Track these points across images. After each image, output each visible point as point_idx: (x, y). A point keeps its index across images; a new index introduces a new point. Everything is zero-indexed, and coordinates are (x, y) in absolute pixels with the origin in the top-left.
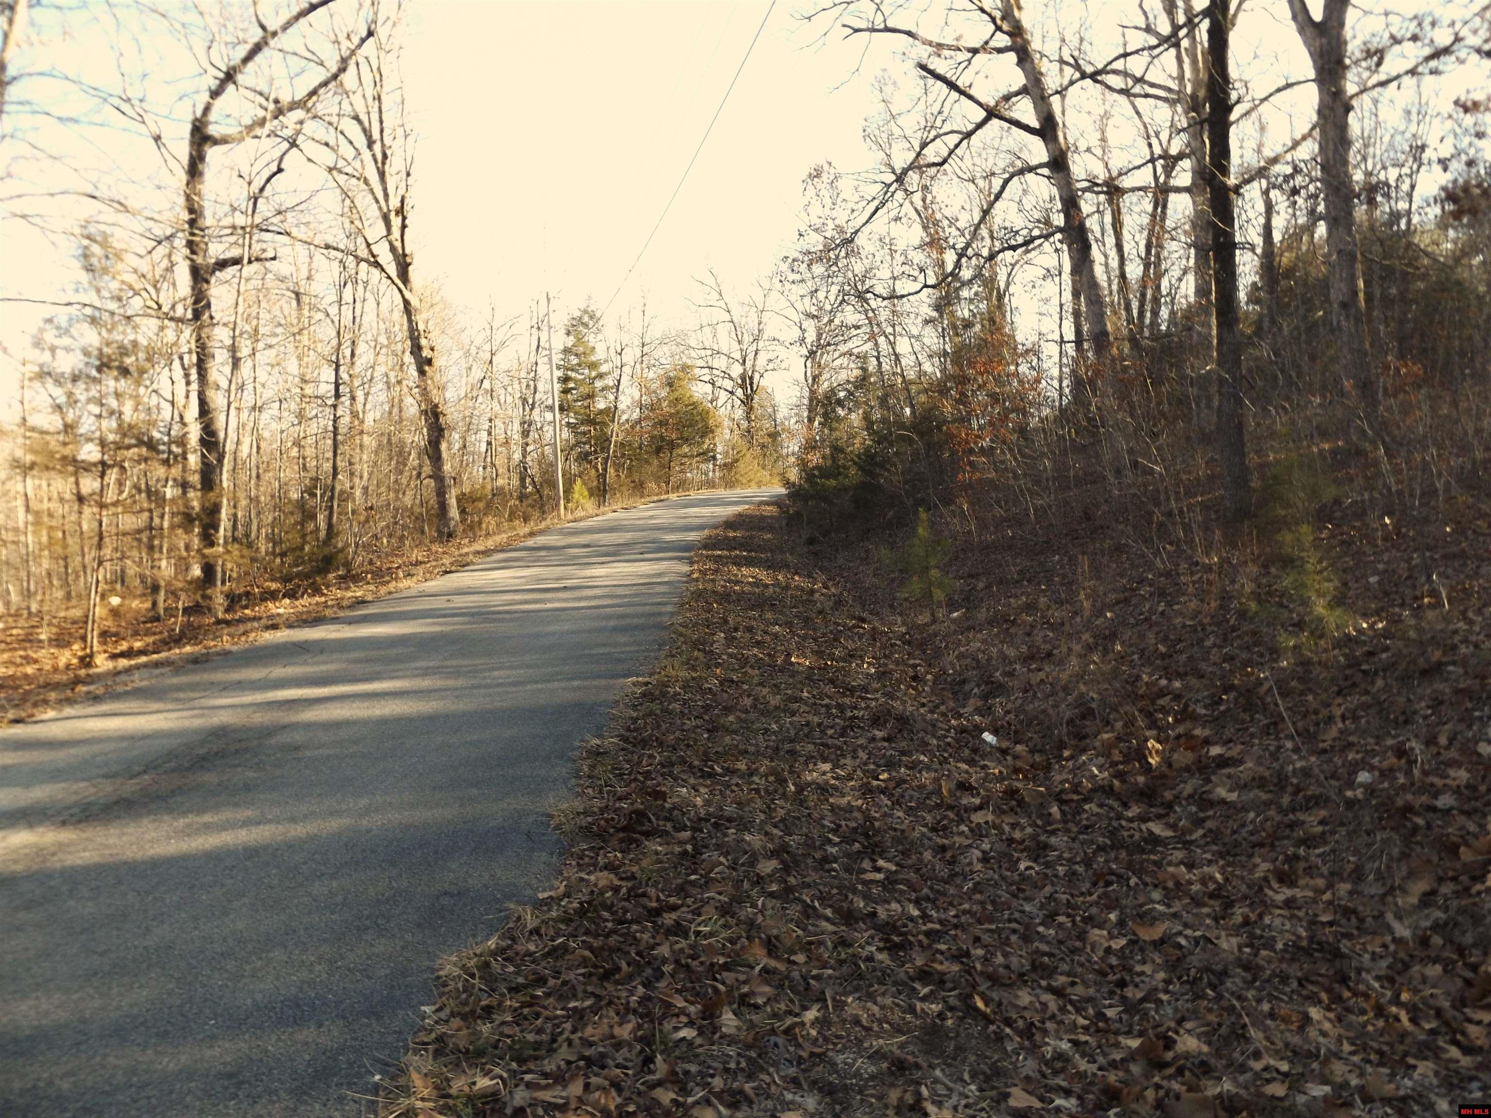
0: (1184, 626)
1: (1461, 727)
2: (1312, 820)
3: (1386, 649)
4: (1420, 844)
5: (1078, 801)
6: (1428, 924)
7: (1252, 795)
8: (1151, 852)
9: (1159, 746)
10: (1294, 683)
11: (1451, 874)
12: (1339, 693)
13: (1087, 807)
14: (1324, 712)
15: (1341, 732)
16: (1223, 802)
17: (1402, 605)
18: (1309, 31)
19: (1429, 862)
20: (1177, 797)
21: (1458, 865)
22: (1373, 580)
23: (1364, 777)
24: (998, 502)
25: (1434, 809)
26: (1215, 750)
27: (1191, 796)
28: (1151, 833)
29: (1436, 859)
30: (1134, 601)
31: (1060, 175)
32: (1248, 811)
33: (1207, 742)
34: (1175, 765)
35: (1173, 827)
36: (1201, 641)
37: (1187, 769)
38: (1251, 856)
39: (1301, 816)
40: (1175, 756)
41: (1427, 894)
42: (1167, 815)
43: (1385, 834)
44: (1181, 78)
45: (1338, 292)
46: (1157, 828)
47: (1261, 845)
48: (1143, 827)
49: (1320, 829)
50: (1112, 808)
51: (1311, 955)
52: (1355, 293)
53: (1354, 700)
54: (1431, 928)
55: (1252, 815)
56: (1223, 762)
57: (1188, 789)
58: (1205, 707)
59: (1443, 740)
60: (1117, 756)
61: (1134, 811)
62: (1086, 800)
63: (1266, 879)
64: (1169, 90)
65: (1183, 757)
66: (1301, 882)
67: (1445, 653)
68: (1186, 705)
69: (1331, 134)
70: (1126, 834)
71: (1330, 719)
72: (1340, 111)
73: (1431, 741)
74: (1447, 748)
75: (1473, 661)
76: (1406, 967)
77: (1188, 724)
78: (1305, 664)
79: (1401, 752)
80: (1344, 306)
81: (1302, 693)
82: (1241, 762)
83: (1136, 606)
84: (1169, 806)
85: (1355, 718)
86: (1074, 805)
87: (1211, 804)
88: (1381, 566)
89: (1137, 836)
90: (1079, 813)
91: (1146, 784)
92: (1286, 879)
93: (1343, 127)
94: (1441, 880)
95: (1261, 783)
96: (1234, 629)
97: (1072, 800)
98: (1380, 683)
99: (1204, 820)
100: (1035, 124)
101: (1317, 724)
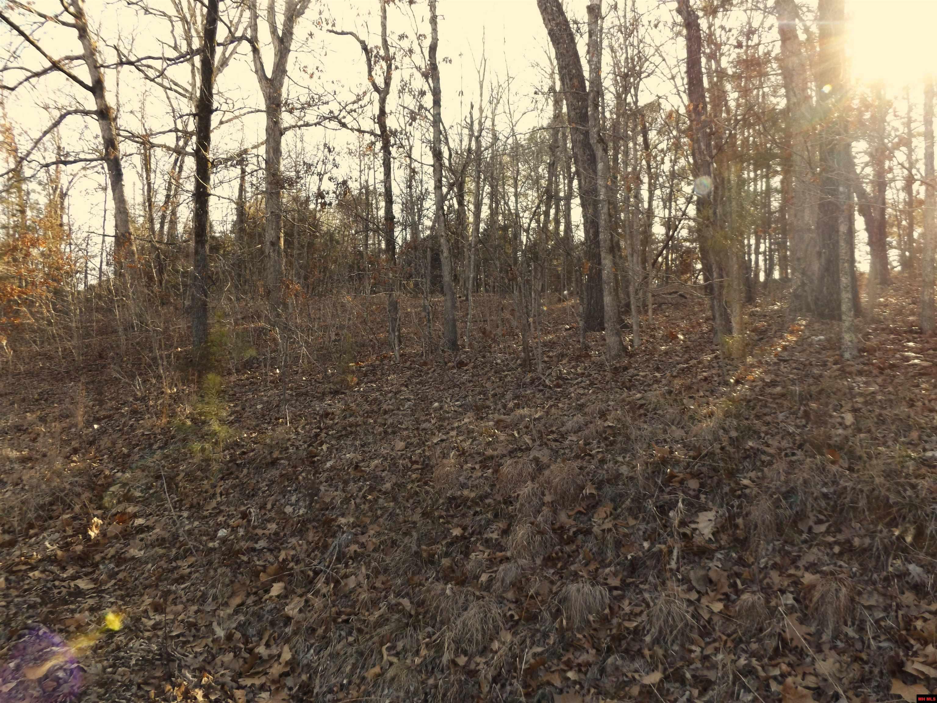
0: (143, 435)
1: (281, 497)
2: (184, 566)
3: (253, 450)
4: (241, 573)
5: (25, 571)
6: (234, 625)
7: (153, 552)
8: (72, 603)
9: (100, 522)
10: (199, 473)
11: (254, 590)
12: (222, 479)
13: (31, 574)
14: (211, 491)
15: (218, 503)
16: (133, 558)
17: (269, 423)
18: (264, 82)
19: (244, 584)
20: (104, 558)
21: (259, 584)
22: (259, 407)
23: (222, 533)
24: (35, 342)
25: (254, 550)
26: (140, 521)
27: (113, 557)
28: (77, 587)
29: (248, 582)
30: (116, 417)
31: (104, 122)
32: (147, 563)
33: (135, 516)
34: (109, 535)
35: (95, 581)
36: (151, 445)
37: (116, 537)
38: (142, 595)
39: (180, 563)
40: (110, 528)
41: (239, 606)
42: (94, 572)
43: (224, 569)
44: (194, 85)
45: (269, 236)
46: (83, 584)
47: (150, 586)
48: (72, 584)
49: (188, 570)
50: (52, 572)
51: (153, 664)
52: (279, 238)
53: (229, 482)
54: (236, 628)
55: (150, 565)
56: (141, 529)
57: (112, 551)
58: (142, 491)
59: (269, 506)
60: (70, 532)
61: (70, 571)
62: (33, 568)
63: (146, 611)
64: (186, 90)
65: (115, 528)
66: (168, 610)
67: (281, 453)
68: (129, 490)
69: (272, 144)
70: (56, 591)
71: (214, 495)
72: (278, 133)
73: (263, 507)
74: (270, 511)
75: (294, 457)
76: (214, 658)
77: (125, 504)
78: (207, 460)
79: (245, 515)
80: (273, 244)
81: (202, 480)
82: (153, 528)
83: (116, 421)
84: (96, 565)
85: (228, 494)
86: (20, 574)
87: (125, 560)
88: (265, 399)
89: (64, 591)
90: (23, 580)
91: (83, 552)
92: (158, 609)
93: (278, 143)
94: (248, 595)
95: (161, 542)
96: (173, 437)
97: (20, 571)
98: (245, 471)
99: (117, 573)
100: (89, 82)
101: (205, 499)
